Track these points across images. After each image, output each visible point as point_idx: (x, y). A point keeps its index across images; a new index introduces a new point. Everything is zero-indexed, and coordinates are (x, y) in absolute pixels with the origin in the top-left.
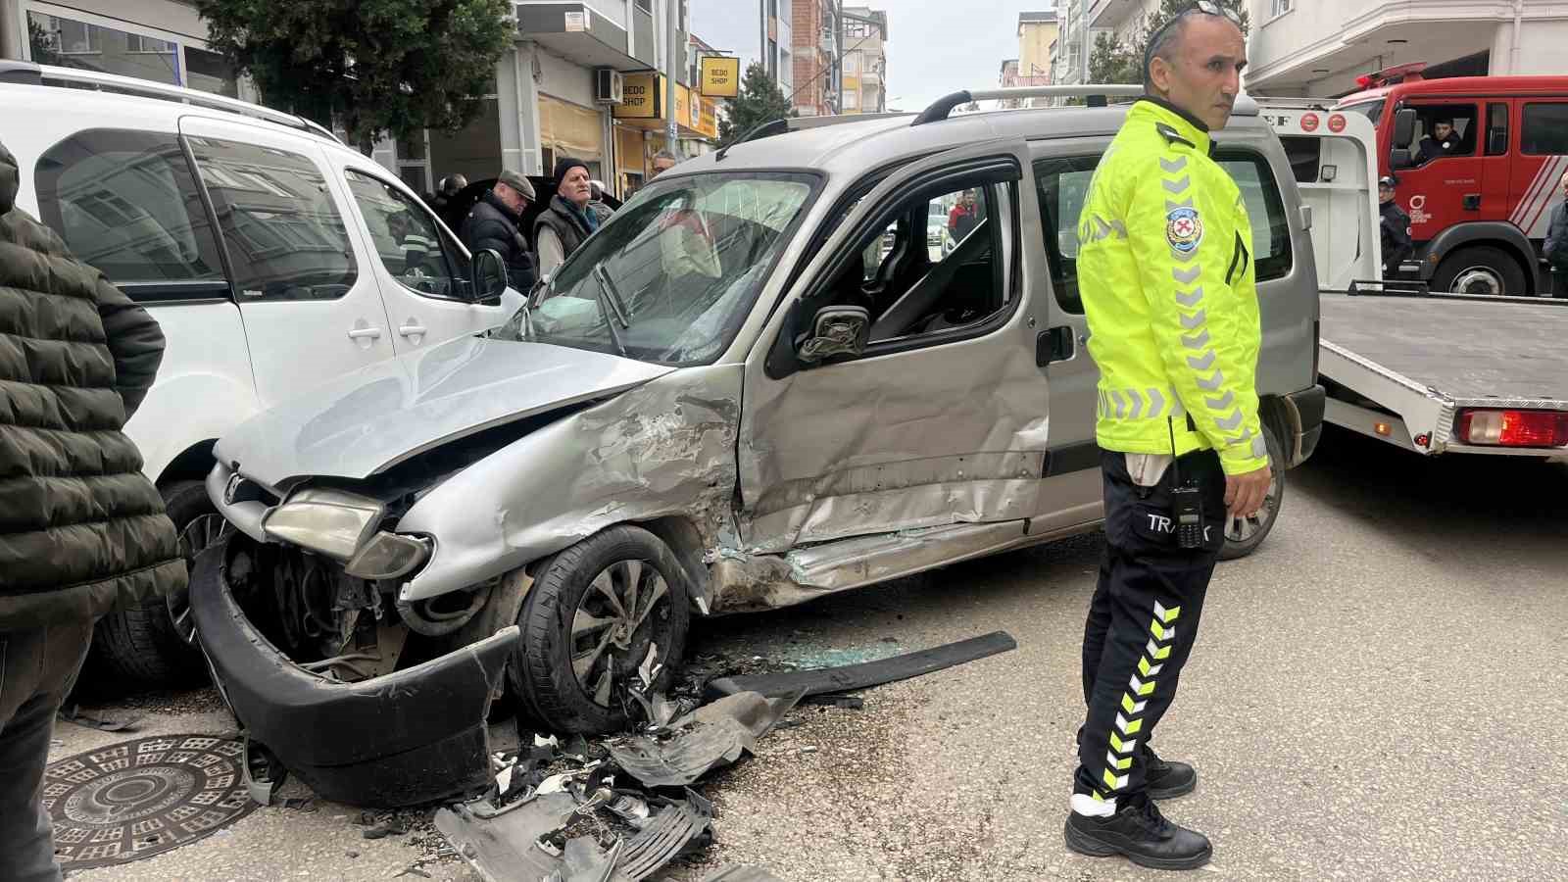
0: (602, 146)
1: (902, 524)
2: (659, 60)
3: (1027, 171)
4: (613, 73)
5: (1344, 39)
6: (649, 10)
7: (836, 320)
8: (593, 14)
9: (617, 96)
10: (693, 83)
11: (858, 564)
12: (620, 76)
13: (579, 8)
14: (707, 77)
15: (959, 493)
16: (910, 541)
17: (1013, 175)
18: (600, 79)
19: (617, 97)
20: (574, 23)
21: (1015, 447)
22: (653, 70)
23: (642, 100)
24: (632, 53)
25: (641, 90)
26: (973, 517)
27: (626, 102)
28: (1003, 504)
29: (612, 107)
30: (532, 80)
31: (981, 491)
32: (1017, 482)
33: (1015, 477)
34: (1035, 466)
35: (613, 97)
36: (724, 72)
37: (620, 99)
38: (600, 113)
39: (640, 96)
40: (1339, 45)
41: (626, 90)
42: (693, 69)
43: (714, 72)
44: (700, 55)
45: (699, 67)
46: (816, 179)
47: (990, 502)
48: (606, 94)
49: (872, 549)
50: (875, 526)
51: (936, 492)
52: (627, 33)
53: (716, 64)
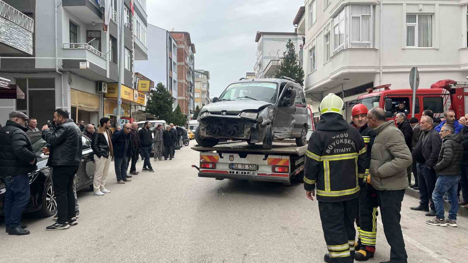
0: (99, 106)
2: (120, 80)
4: (103, 83)
6: (117, 64)
8: (90, 63)
9: (104, 90)
10: (135, 87)
12: (106, 84)
13: (85, 61)
14: (140, 86)
18: (98, 85)
20: (82, 66)
22: (117, 82)
24: (108, 76)
25: (114, 89)
27: (109, 92)
29: (103, 94)
30: (68, 84)
35: (103, 91)
36: (145, 84)
37: (106, 92)
38: (99, 96)
39: (114, 91)
40: (329, 80)
41: (109, 89)
42: (135, 83)
43: (142, 84)
44: (138, 79)
45: (137, 83)
48: (101, 90)
52: (106, 70)
53: (144, 82)
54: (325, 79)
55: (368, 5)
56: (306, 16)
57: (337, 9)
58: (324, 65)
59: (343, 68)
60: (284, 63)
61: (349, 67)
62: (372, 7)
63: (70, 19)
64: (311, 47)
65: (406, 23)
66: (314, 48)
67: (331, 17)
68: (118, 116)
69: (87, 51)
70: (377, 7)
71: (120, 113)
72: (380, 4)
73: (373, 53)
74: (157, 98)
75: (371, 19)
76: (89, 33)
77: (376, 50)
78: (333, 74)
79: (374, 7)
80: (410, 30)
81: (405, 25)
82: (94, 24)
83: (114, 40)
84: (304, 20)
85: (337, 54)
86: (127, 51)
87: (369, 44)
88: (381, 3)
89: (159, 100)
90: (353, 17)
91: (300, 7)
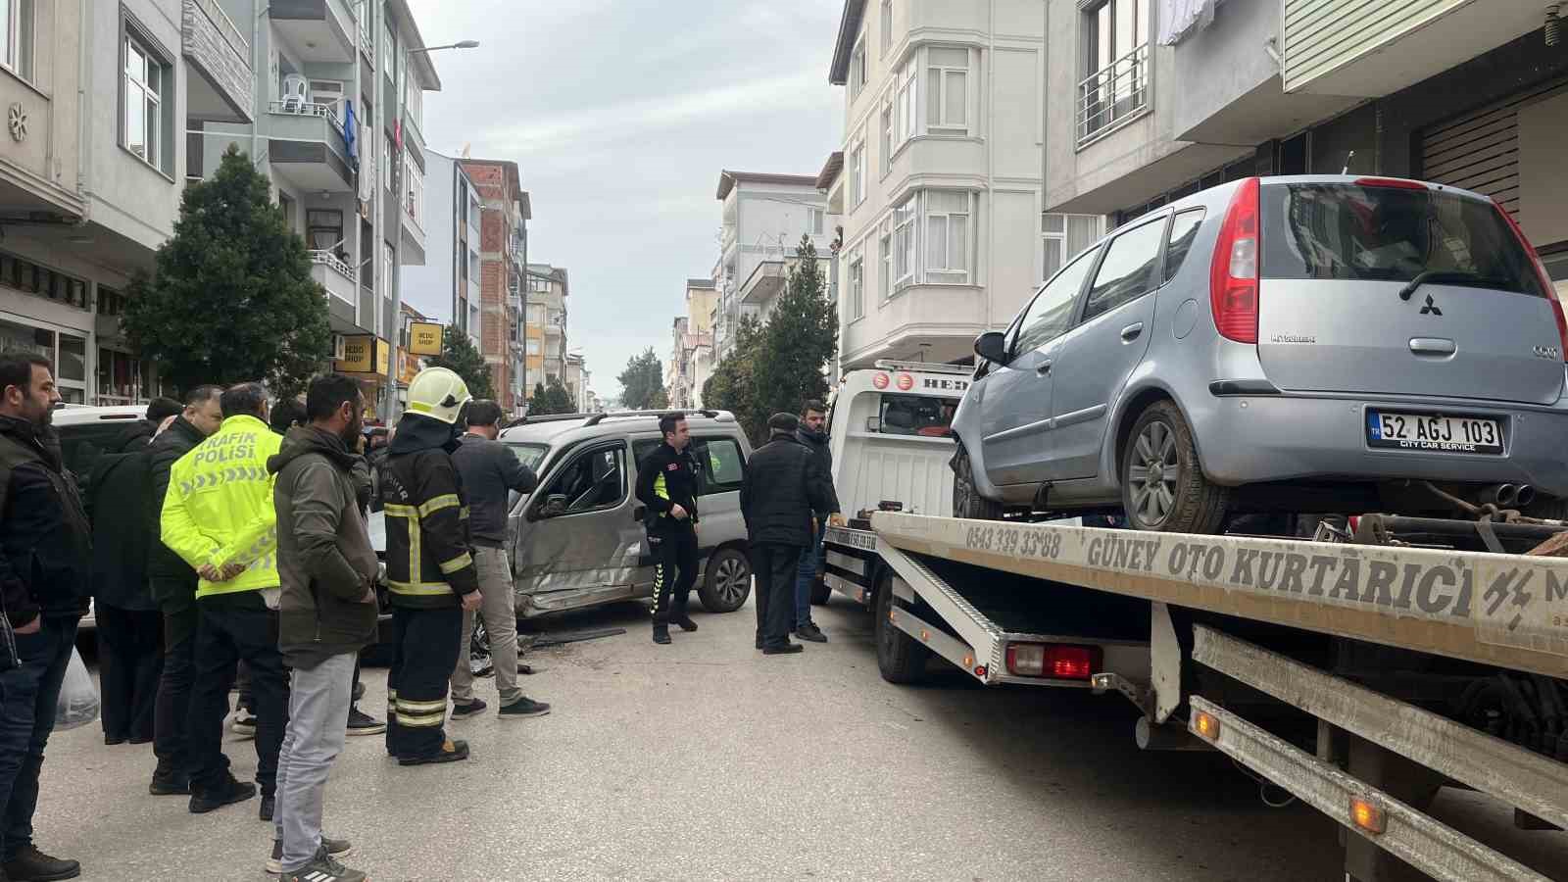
1: (580, 585)
2: (378, 327)
3: (630, 446)
4: (338, 337)
5: (890, 341)
6: (372, 288)
7: (554, 500)
8: (332, 297)
9: (341, 354)
10: (402, 343)
11: (561, 601)
12: (345, 339)
14: (415, 340)
15: (603, 574)
16: (583, 593)
17: (624, 447)
21: (627, 554)
22: (372, 334)
23: (361, 358)
24: (358, 324)
25: (360, 349)
26: (610, 584)
27: (348, 359)
28: (622, 579)
29: (334, 364)
31: (613, 573)
32: (628, 570)
33: (627, 567)
34: (636, 562)
35: (337, 356)
36: (431, 336)
37: (343, 358)
39: (359, 355)
40: (885, 346)
41: (348, 350)
42: (403, 331)
43: (421, 335)
44: (409, 321)
45: (408, 330)
46: (546, 447)
47: (617, 577)
49: (568, 595)
50: (568, 586)
51: (594, 573)
52: (355, 308)
53: (422, 328)
54: (877, 344)
55: (962, 192)
56: (845, 177)
57: (900, 193)
58: (879, 308)
59: (909, 326)
60: (791, 293)
61: (921, 326)
62: (971, 197)
63: (281, 191)
64: (854, 259)
65: (1043, 230)
66: (860, 261)
67: (891, 206)
68: (388, 421)
69: (327, 270)
70: (982, 195)
71: (392, 414)
72: (987, 191)
73: (974, 293)
75: (970, 220)
76: (312, 215)
77: (975, 287)
78: (896, 332)
79: (976, 195)
80: (1051, 246)
81: (1040, 236)
82: (327, 196)
83: (367, 227)
84: (842, 185)
85: (901, 291)
86: (387, 249)
87: (965, 275)
88: (991, 188)
90: (931, 217)
91: (830, 154)
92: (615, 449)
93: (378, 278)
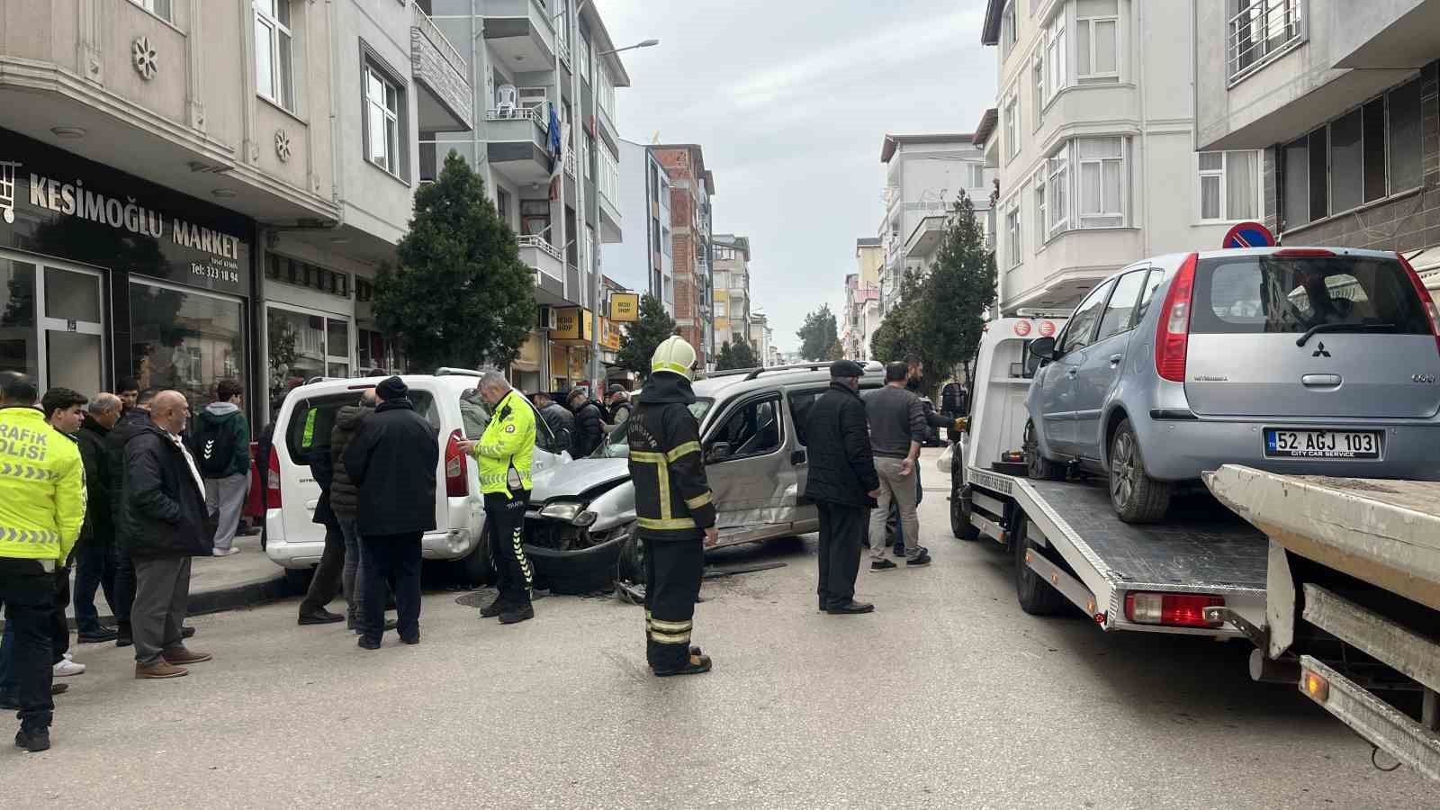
0: (540, 361)
1: (744, 524)
2: (583, 299)
3: (785, 396)
4: (550, 310)
5: (1047, 286)
6: (576, 266)
7: (719, 447)
8: (544, 275)
9: (553, 324)
10: (605, 312)
11: (729, 537)
12: (556, 311)
13: (535, 271)
14: (615, 309)
15: (765, 512)
16: (748, 529)
17: (780, 398)
18: (541, 314)
19: (553, 326)
21: (785, 495)
22: (579, 306)
23: (570, 327)
24: (566, 298)
25: (569, 320)
26: (771, 522)
27: (559, 328)
28: (782, 517)
29: (549, 333)
31: (774, 512)
32: (788, 508)
33: (786, 506)
34: (794, 502)
35: (550, 324)
36: (628, 305)
37: (555, 327)
38: (540, 337)
39: (569, 324)
40: (1043, 291)
41: (559, 320)
42: (605, 302)
43: (620, 304)
44: (610, 292)
45: (609, 301)
46: (711, 401)
47: (777, 516)
48: (546, 323)
49: (733, 532)
50: (733, 524)
51: (757, 512)
52: (563, 284)
53: (622, 299)
54: (1035, 289)
55: (1116, 138)
56: (1000, 133)
57: (1053, 143)
58: (1036, 255)
59: (1065, 271)
60: (950, 246)
61: (1077, 269)
62: (1124, 141)
63: (498, 187)
64: (1011, 209)
65: (1200, 169)
66: (1017, 210)
67: (1044, 157)
68: (593, 381)
69: (537, 251)
70: (1136, 141)
71: (597, 374)
72: (1141, 134)
73: (1130, 236)
74: (644, 332)
75: (1124, 166)
76: (525, 205)
77: (1131, 229)
78: (1055, 276)
79: (1130, 138)
80: (1209, 185)
81: (1196, 175)
82: (537, 187)
83: (570, 213)
84: (997, 140)
85: (1055, 238)
86: (588, 231)
87: (1120, 219)
88: (1144, 131)
89: (648, 338)
90: (1083, 164)
91: (985, 111)
92: (771, 400)
93: (581, 257)
